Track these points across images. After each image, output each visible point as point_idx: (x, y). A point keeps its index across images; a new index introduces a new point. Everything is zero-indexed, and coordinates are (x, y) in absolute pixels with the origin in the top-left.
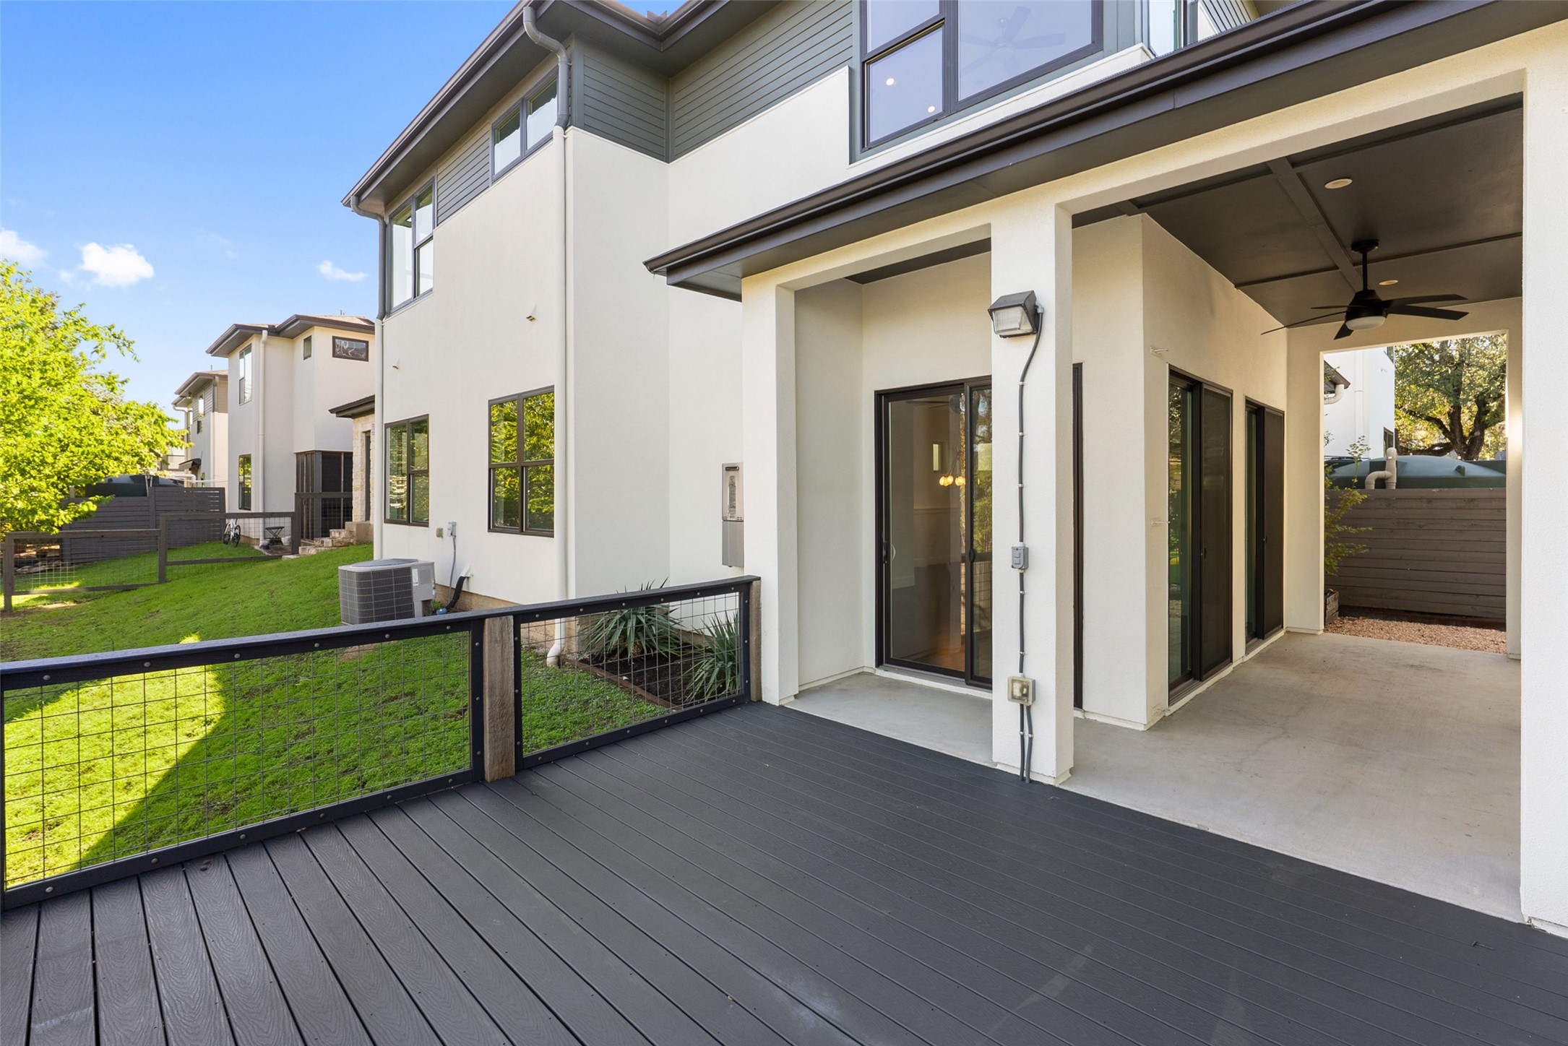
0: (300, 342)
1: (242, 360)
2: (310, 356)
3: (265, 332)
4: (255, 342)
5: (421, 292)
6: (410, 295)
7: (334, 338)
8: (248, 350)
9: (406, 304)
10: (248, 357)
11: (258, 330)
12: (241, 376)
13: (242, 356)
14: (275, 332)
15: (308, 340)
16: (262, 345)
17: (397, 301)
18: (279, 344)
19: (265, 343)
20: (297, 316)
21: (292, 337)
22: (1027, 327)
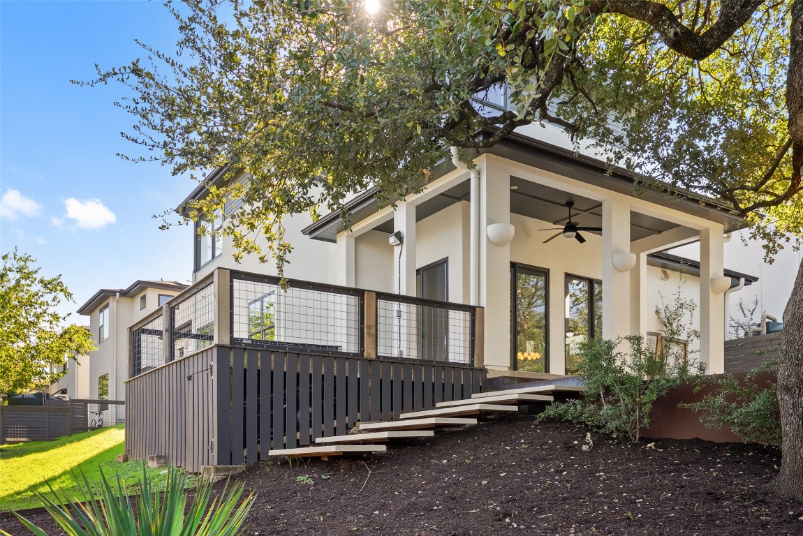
0: (138, 300)
1: (102, 314)
2: (145, 307)
3: (118, 294)
4: (111, 301)
5: (216, 256)
6: (210, 258)
7: (159, 295)
8: (107, 306)
9: (208, 263)
10: (107, 311)
11: (113, 293)
12: (101, 324)
13: (101, 311)
14: (124, 294)
15: (144, 298)
16: (115, 303)
17: (203, 263)
18: (125, 301)
19: (117, 301)
20: (138, 281)
21: (133, 297)
22: (399, 242)
